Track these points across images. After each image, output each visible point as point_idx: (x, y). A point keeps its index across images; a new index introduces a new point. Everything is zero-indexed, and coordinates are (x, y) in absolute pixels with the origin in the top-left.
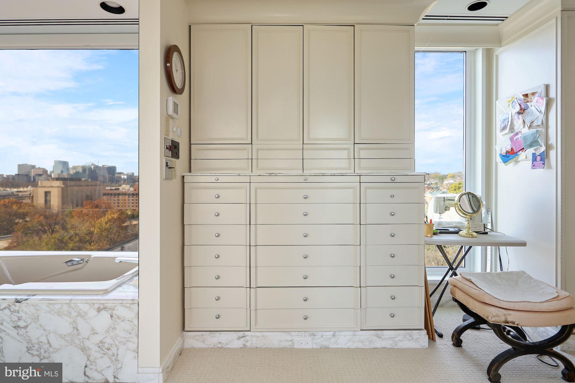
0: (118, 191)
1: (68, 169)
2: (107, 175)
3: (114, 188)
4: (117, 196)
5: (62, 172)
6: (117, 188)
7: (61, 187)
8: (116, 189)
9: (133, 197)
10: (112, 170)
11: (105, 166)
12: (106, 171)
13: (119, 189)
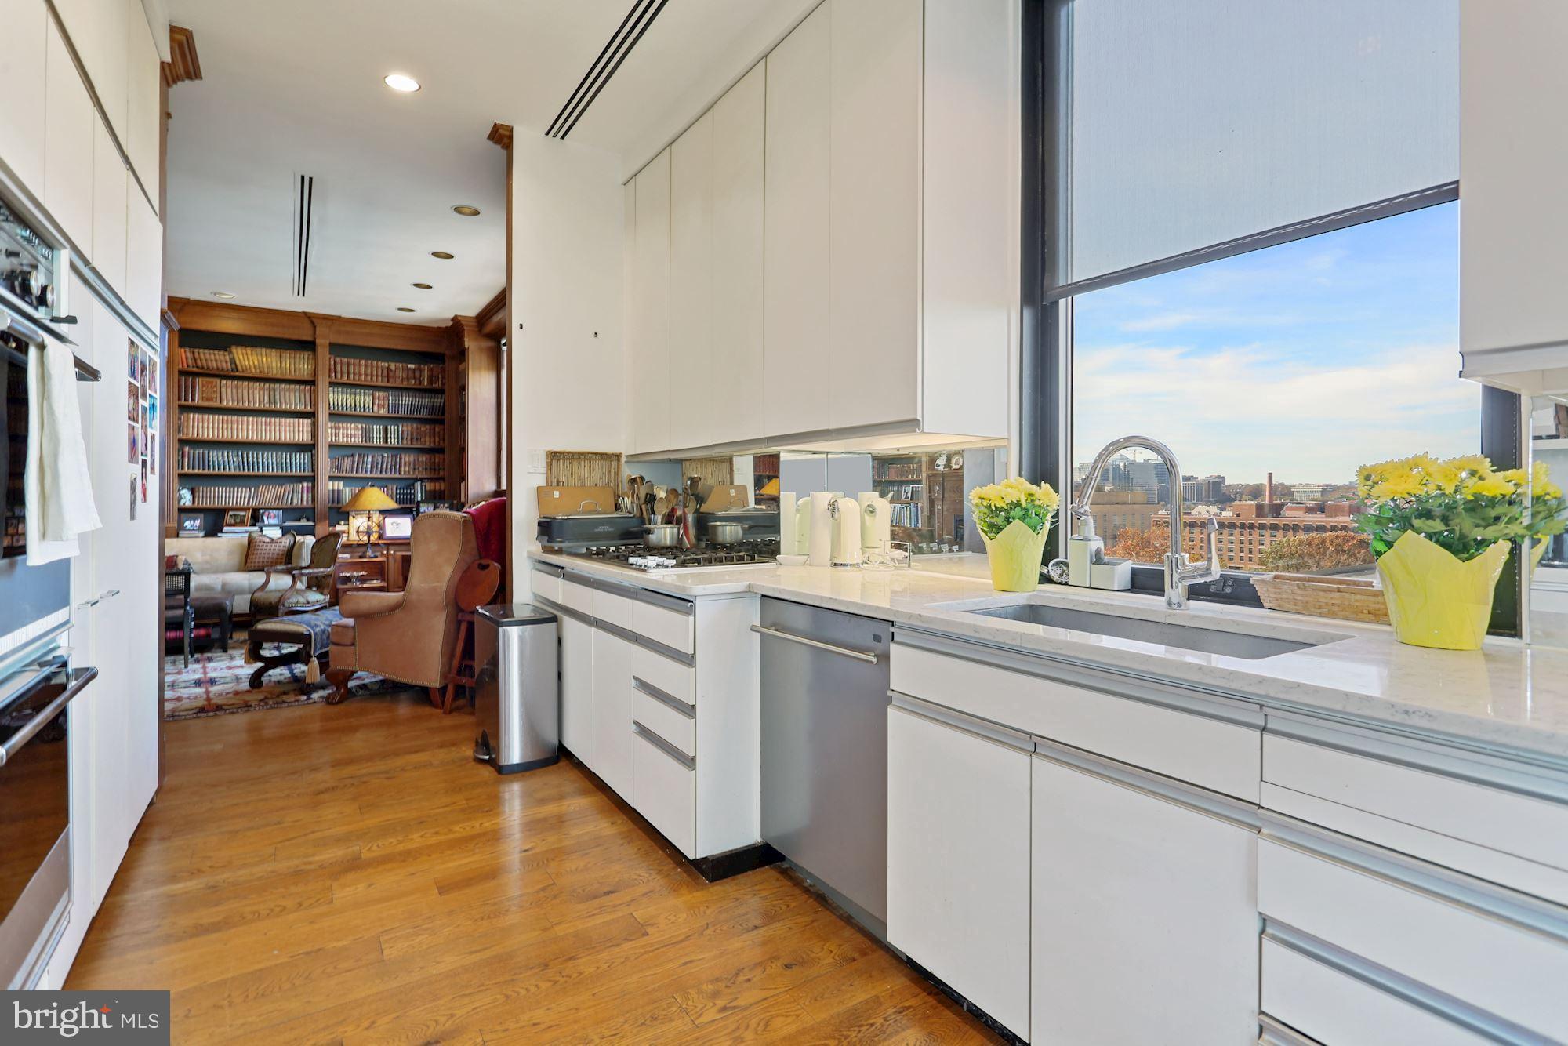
0: (1189, 518)
2: (1153, 481)
9: (1232, 534)
10: (1166, 470)
11: (1149, 461)
12: (1153, 474)
13: (1190, 513)
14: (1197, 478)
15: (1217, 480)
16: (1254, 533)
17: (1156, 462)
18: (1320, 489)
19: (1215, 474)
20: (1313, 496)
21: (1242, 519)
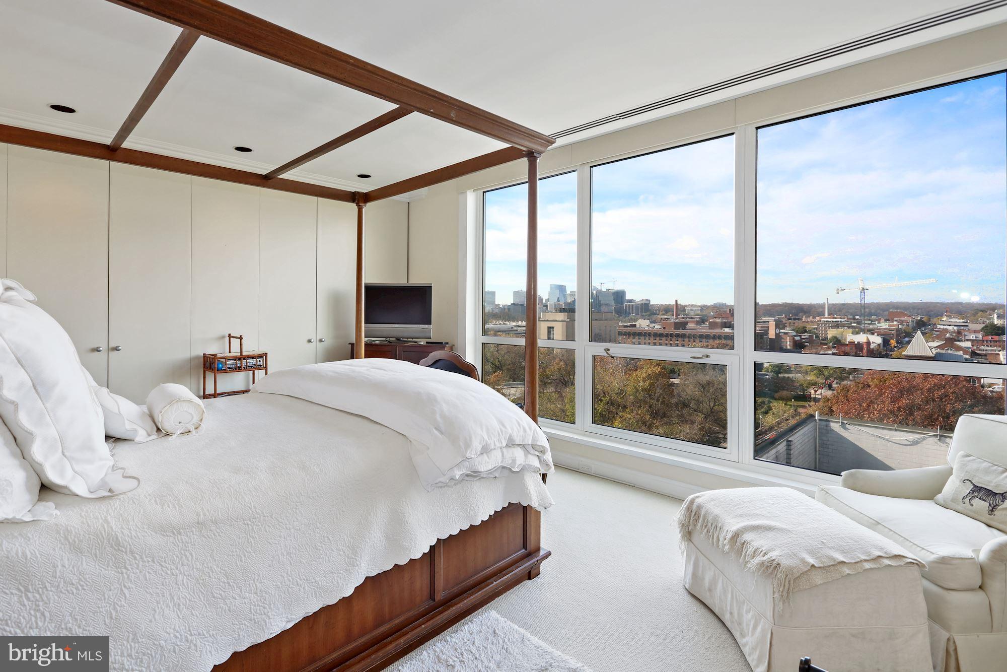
0: (635, 329)
1: (565, 296)
2: (613, 304)
3: (629, 324)
4: (637, 337)
5: (558, 300)
6: (634, 323)
7: (565, 321)
8: (630, 326)
9: (661, 340)
10: (619, 296)
11: (610, 291)
12: (612, 298)
13: (635, 326)
14: (635, 300)
15: (646, 302)
16: (673, 339)
17: (613, 291)
18: (700, 308)
19: (645, 298)
20: (696, 312)
21: (667, 331)
